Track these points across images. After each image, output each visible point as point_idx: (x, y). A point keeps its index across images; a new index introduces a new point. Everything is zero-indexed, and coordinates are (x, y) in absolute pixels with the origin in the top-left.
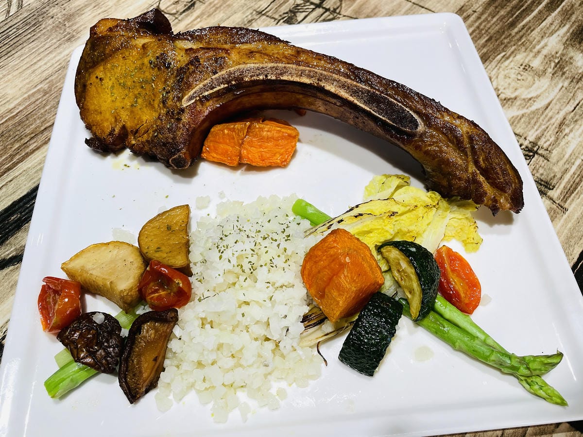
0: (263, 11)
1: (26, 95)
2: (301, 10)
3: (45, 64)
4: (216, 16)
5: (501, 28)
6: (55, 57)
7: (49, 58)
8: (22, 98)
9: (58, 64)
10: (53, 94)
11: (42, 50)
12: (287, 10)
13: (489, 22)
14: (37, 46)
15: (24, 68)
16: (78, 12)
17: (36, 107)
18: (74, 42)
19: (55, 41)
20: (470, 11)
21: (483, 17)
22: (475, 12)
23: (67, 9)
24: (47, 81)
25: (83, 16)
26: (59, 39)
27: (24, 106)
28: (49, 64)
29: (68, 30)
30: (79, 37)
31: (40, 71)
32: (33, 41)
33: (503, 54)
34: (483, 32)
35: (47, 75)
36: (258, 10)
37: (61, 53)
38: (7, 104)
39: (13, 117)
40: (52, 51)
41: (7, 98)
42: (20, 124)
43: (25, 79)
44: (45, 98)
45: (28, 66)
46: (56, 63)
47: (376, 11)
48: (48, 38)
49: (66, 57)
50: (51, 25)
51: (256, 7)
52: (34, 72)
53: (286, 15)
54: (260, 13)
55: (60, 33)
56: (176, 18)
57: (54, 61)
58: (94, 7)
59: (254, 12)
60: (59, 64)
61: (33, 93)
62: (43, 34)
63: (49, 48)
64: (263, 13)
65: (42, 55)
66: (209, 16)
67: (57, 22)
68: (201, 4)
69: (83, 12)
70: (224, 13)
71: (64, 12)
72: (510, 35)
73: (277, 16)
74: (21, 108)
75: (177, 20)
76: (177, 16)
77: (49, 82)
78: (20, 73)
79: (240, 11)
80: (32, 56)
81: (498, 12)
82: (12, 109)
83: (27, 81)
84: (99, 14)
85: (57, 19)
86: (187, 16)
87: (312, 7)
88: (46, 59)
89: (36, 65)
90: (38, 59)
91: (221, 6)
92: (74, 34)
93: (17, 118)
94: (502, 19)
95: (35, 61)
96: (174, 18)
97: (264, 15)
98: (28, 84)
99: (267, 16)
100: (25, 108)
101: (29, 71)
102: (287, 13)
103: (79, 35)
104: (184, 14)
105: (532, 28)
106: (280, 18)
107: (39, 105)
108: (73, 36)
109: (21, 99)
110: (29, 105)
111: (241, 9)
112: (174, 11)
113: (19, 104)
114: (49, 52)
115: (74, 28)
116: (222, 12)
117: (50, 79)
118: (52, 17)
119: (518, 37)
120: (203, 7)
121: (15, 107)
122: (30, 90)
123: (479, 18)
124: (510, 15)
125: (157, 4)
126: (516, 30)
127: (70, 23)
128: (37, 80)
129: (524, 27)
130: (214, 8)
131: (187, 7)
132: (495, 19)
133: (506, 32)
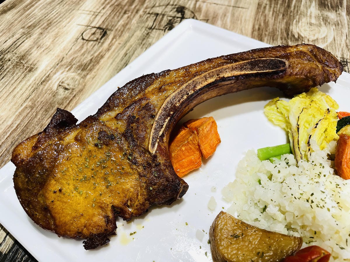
0: (152, 27)
1: (17, 113)
2: (174, 22)
3: (21, 90)
4: (125, 36)
5: (285, 9)
6: (26, 84)
7: (22, 85)
8: (15, 115)
9: (30, 87)
10: (38, 107)
11: (13, 81)
12: (166, 24)
13: (277, 8)
14: (8, 80)
15: (5, 96)
16: (27, 53)
17: (30, 119)
18: (35, 71)
19: (19, 74)
20: (264, 5)
21: (273, 6)
22: (266, 4)
23: (18, 53)
24: (29, 100)
25: (32, 55)
26: (22, 72)
27: (20, 121)
28: (24, 89)
29: (26, 65)
30: (37, 68)
31: (19, 95)
32: (3, 78)
33: (295, 21)
34: (278, 12)
35: (26, 96)
36: (149, 27)
37: (29, 80)
38: (5, 123)
39: (15, 130)
40: (21, 80)
41: (2, 119)
42: (23, 133)
43: (10, 103)
44: (33, 111)
45: (8, 94)
46: (29, 87)
47: (216, 14)
48: (13, 73)
49: (34, 82)
50: (11, 65)
51: (146, 25)
52: (14, 97)
53: (167, 26)
54: (150, 28)
55: (21, 68)
56: (99, 42)
57: (26, 86)
58: (38, 48)
59: (147, 29)
60: (32, 87)
61: (22, 110)
62: (8, 71)
63: (18, 79)
64: (153, 28)
65: (15, 85)
66: (120, 36)
67: (15, 62)
68: (110, 31)
69: (31, 52)
70: (128, 33)
71: (16, 55)
72: (291, 11)
73: (162, 28)
74: (18, 122)
75: (100, 44)
76: (99, 41)
77: (31, 100)
78: (4, 100)
79: (138, 30)
80: (8, 87)
81: (278, 2)
82: (11, 125)
83: (13, 104)
84: (44, 51)
85: (13, 61)
86: (105, 39)
87: (179, 19)
88: (20, 87)
89: (14, 92)
90: (14, 87)
91: (124, 30)
92: (32, 66)
93: (19, 129)
94: (282, 5)
95: (11, 89)
96: (98, 43)
97: (154, 29)
98: (15, 105)
99: (156, 29)
100: (22, 121)
101: (11, 97)
102: (167, 25)
103: (36, 67)
104: (103, 39)
105: (299, 6)
106: (164, 29)
107: (31, 117)
108: (32, 68)
109: (14, 117)
110: (23, 119)
111: (137, 29)
112: (95, 39)
113: (15, 120)
114: (19, 81)
115: (30, 63)
116: (126, 33)
117: (30, 98)
118: (9, 60)
119: (295, 12)
120: (113, 33)
121: (13, 123)
122: (18, 109)
123: (270, 7)
124: (284, 2)
125: (81, 37)
126: (292, 9)
127: (26, 61)
128: (20, 101)
129: (295, 6)
130: (120, 32)
131: (102, 35)
132: (279, 6)
133: (289, 10)
